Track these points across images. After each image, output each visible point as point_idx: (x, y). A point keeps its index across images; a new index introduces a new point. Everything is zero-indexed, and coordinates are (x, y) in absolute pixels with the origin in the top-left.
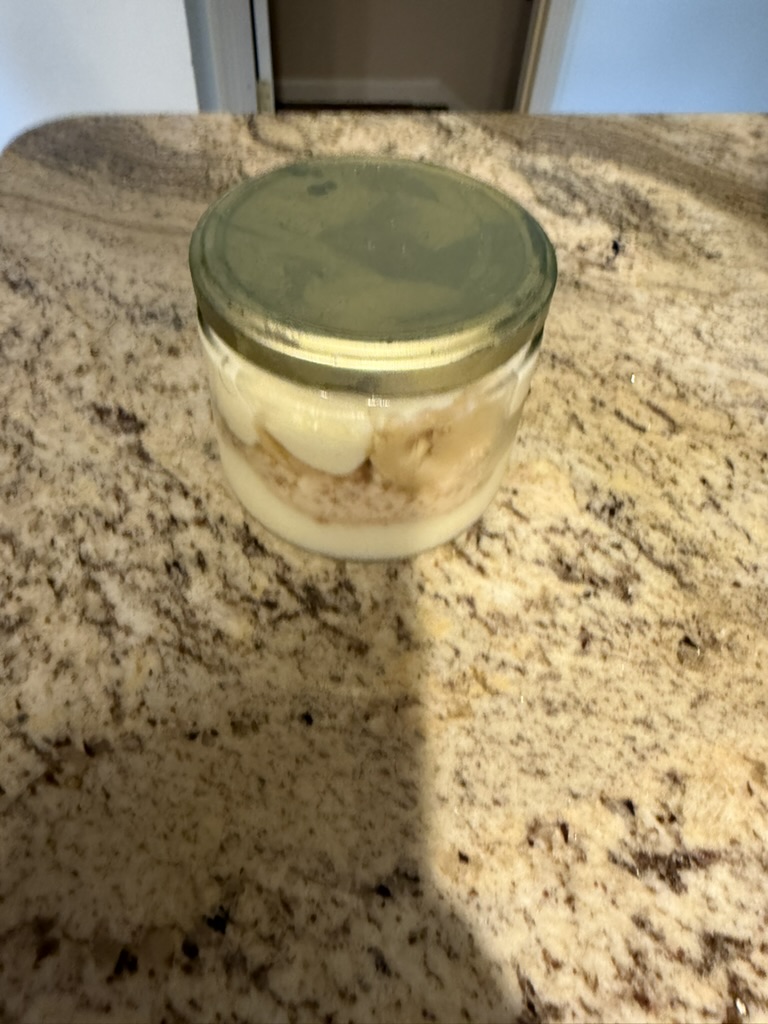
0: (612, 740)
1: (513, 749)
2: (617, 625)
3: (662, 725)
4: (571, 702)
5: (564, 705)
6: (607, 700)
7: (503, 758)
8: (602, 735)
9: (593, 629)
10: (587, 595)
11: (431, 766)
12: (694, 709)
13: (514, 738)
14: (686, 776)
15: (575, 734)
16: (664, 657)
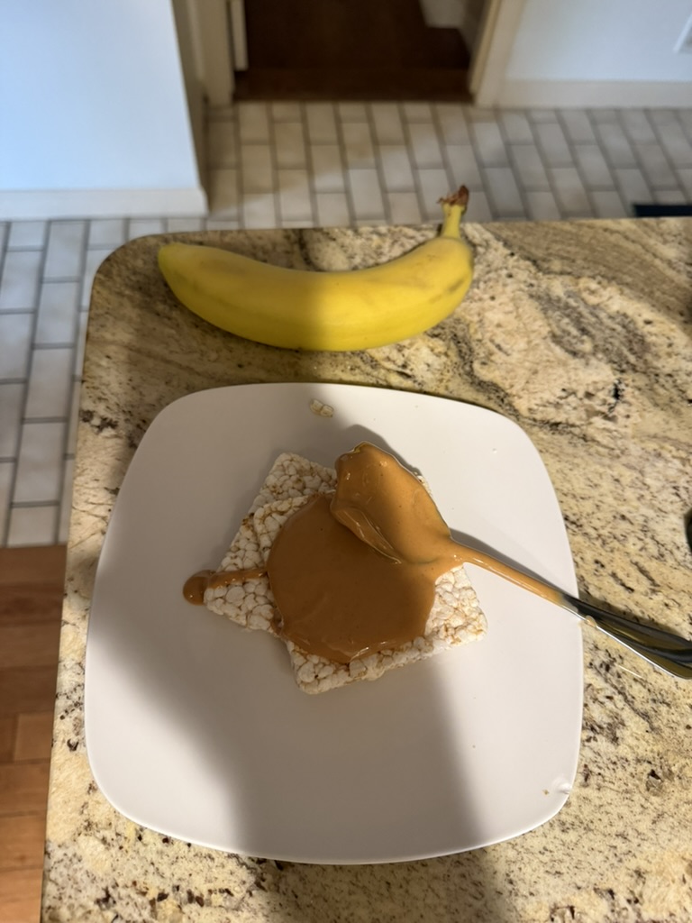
0: (602, 849)
1: (540, 856)
2: (608, 762)
3: (634, 837)
4: (577, 823)
5: (573, 825)
6: (600, 820)
7: (535, 864)
8: (595, 846)
9: (593, 767)
10: (588, 740)
11: (491, 871)
12: (653, 826)
13: (543, 851)
14: (646, 872)
15: (580, 845)
16: (637, 787)
